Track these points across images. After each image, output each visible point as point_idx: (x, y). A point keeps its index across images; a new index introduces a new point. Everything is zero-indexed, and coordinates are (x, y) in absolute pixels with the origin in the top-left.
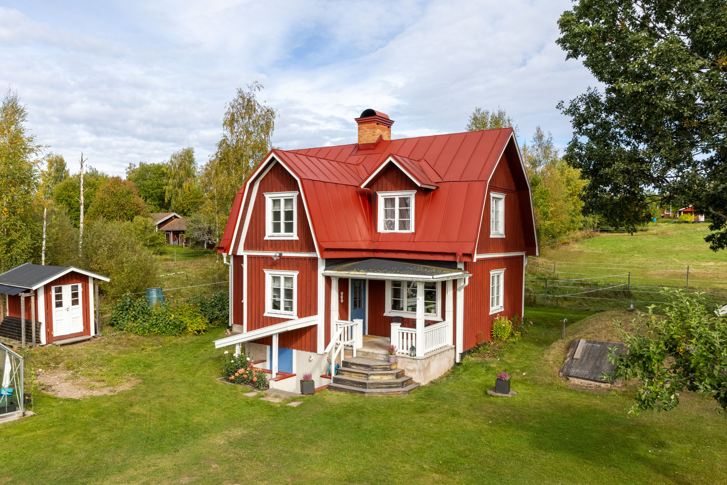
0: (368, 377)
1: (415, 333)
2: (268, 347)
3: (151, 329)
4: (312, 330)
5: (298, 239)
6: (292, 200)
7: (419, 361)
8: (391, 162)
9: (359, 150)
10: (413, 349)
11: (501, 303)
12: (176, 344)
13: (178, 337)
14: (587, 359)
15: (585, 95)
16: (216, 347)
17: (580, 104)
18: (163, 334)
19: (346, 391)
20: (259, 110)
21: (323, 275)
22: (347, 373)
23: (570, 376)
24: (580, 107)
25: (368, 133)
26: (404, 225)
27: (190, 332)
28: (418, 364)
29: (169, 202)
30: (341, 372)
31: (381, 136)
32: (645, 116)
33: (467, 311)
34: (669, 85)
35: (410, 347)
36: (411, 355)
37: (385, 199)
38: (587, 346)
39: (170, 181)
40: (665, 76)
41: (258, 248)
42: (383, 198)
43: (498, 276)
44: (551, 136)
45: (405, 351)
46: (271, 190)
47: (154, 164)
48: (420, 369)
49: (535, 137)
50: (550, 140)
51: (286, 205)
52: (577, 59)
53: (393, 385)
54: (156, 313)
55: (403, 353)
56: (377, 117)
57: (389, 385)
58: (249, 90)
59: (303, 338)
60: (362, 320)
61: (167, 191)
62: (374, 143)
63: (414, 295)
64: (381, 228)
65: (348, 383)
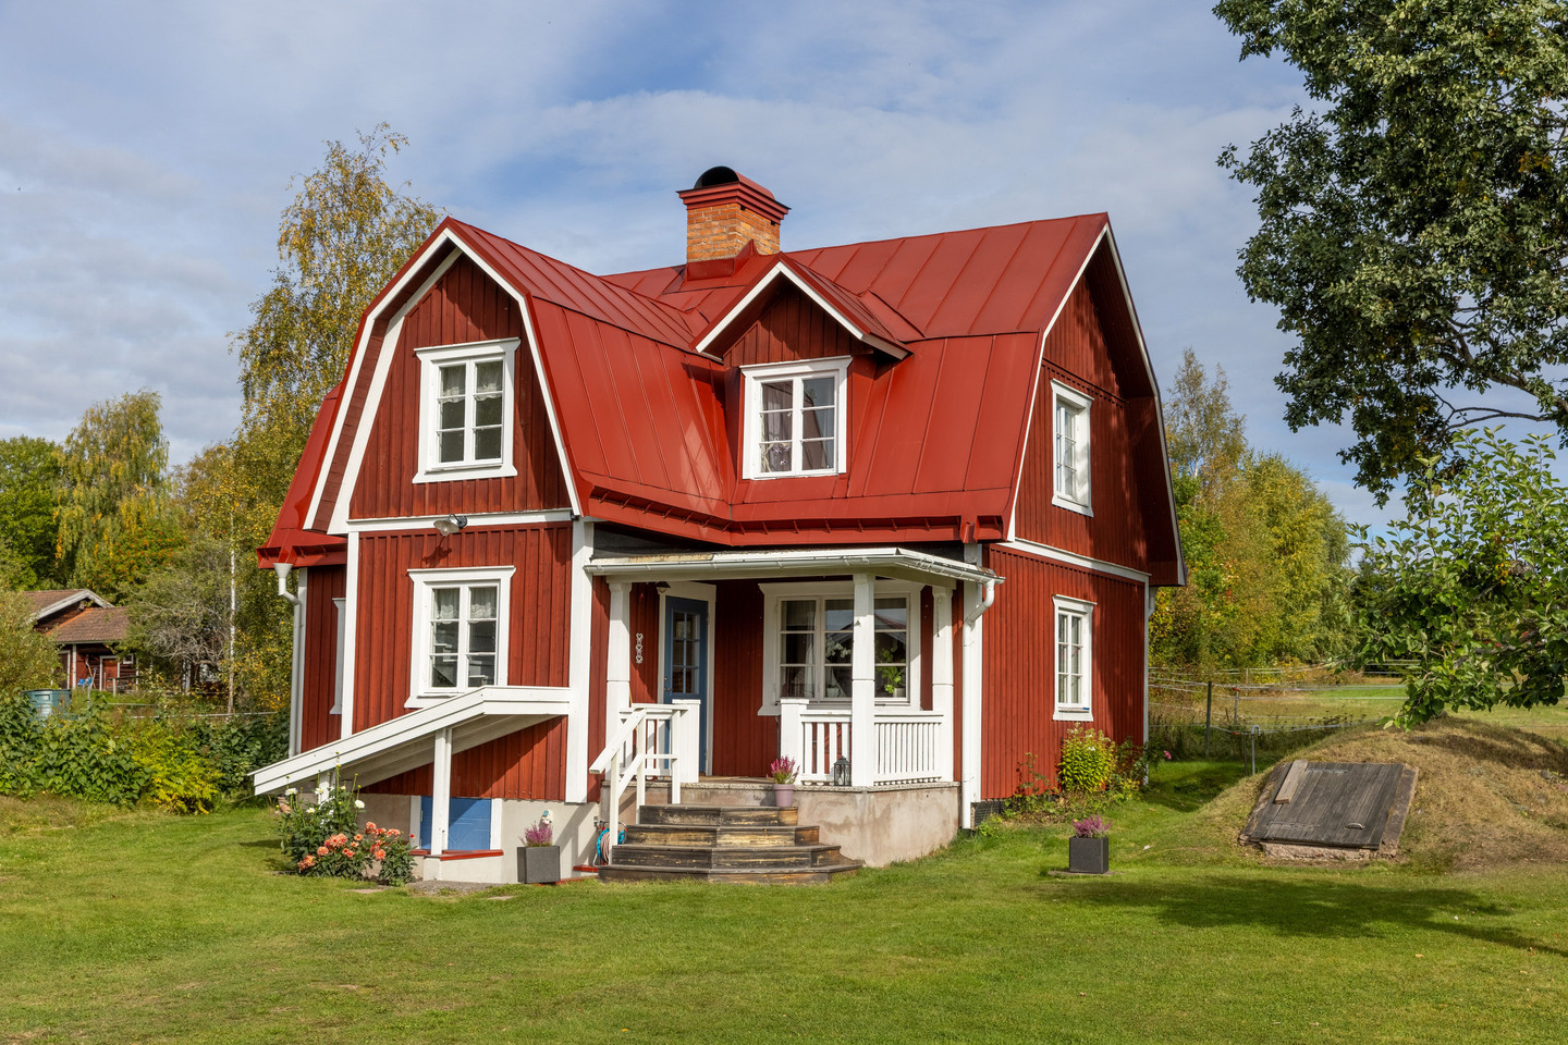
0: (715, 839)
1: (847, 720)
2: (416, 801)
3: (42, 781)
4: (553, 734)
5: (514, 473)
6: (500, 364)
7: (859, 797)
8: (781, 276)
9: (691, 278)
10: (844, 766)
11: (1086, 700)
12: (123, 827)
13: (124, 809)
14: (1312, 800)
15: (1287, 128)
16: (258, 792)
17: (1276, 151)
18: (80, 796)
19: (650, 878)
20: (391, 210)
21: (588, 571)
22: (653, 835)
23: (1267, 840)
24: (1275, 158)
25: (716, 231)
26: (816, 454)
27: (164, 802)
28: (856, 806)
29: (71, 557)
30: (636, 835)
31: (751, 242)
32: (1426, 140)
33: (992, 688)
34: (1477, 58)
35: (833, 759)
36: (836, 784)
37: (763, 385)
38: (1310, 775)
39: (78, 492)
40: (1469, 35)
41: (392, 510)
42: (759, 383)
43: (1076, 620)
44: (1222, 378)
45: (821, 776)
46: (439, 338)
47: (23, 439)
48: (862, 821)
49: (1180, 377)
50: (1219, 389)
51: (481, 382)
52: (1268, 55)
53: (787, 859)
54: (58, 732)
55: (814, 783)
56: (740, 187)
57: (774, 858)
58: (361, 149)
59: (524, 760)
60: (699, 701)
61: (64, 523)
62: (731, 261)
63: (845, 652)
64: (753, 466)
65: (656, 859)
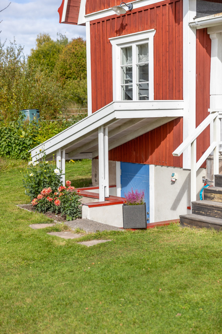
4: (176, 129)
21: (191, 26)
30: (209, 195)
59: (163, 143)
65: (216, 213)
